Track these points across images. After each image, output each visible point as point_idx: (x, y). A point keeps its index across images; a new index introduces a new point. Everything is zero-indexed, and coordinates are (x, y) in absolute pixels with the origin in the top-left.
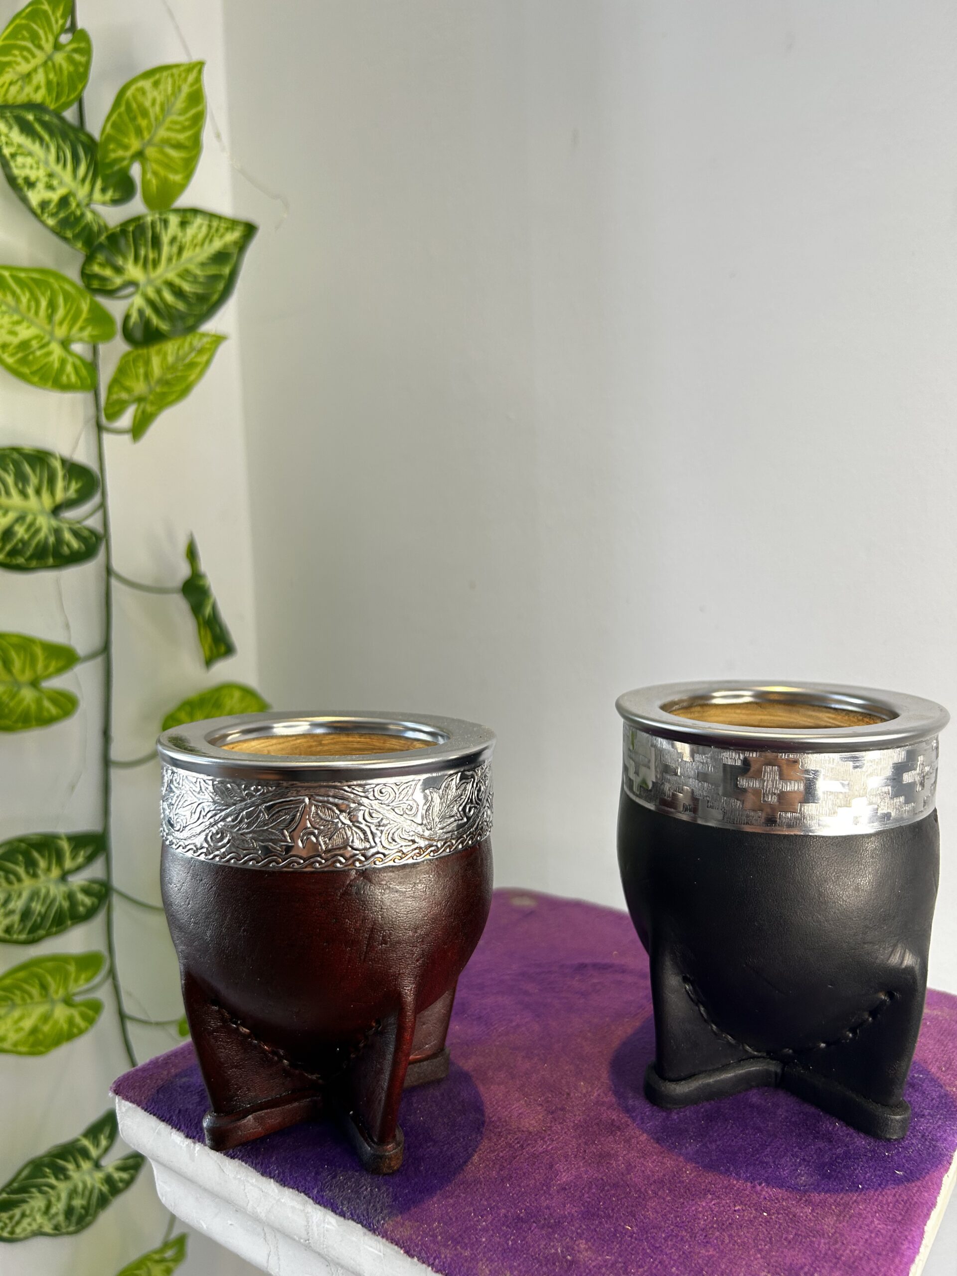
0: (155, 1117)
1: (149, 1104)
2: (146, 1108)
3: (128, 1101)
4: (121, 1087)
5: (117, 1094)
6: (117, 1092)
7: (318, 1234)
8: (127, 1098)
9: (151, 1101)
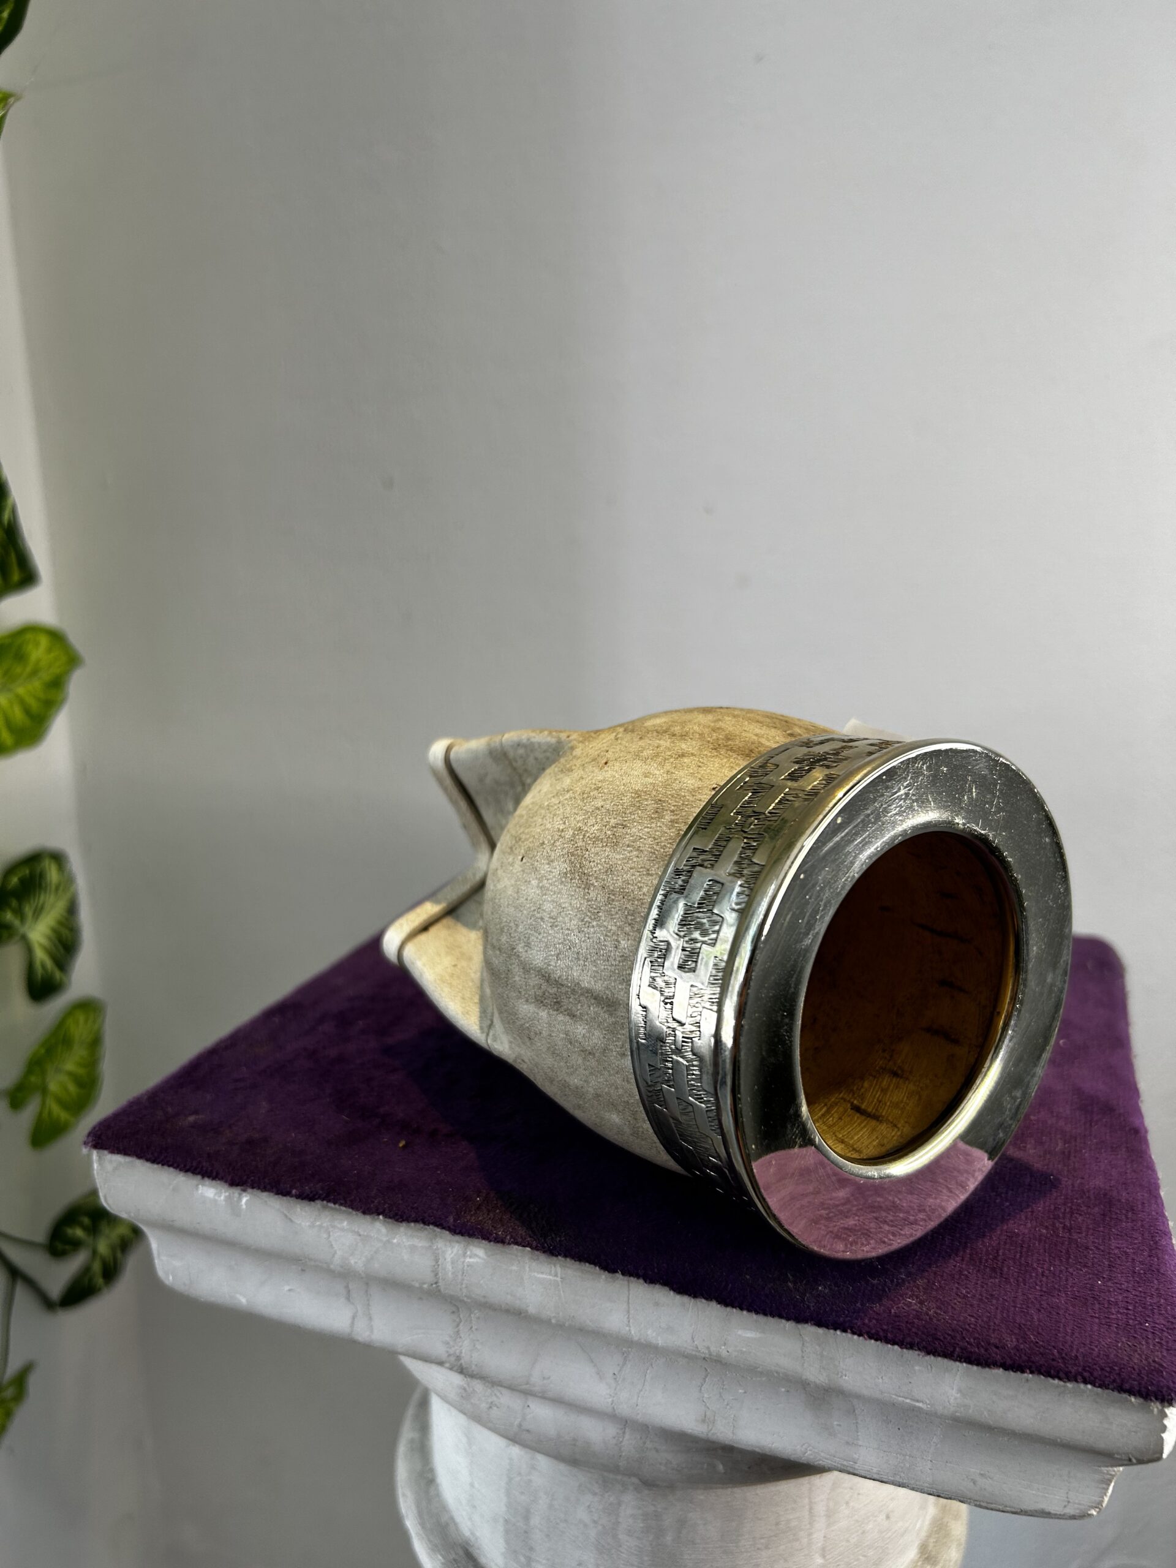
0: (171, 1169)
1: (155, 1154)
2: (153, 1159)
4: (103, 1141)
5: (95, 1147)
6: (97, 1145)
7: (453, 1273)
8: (114, 1150)
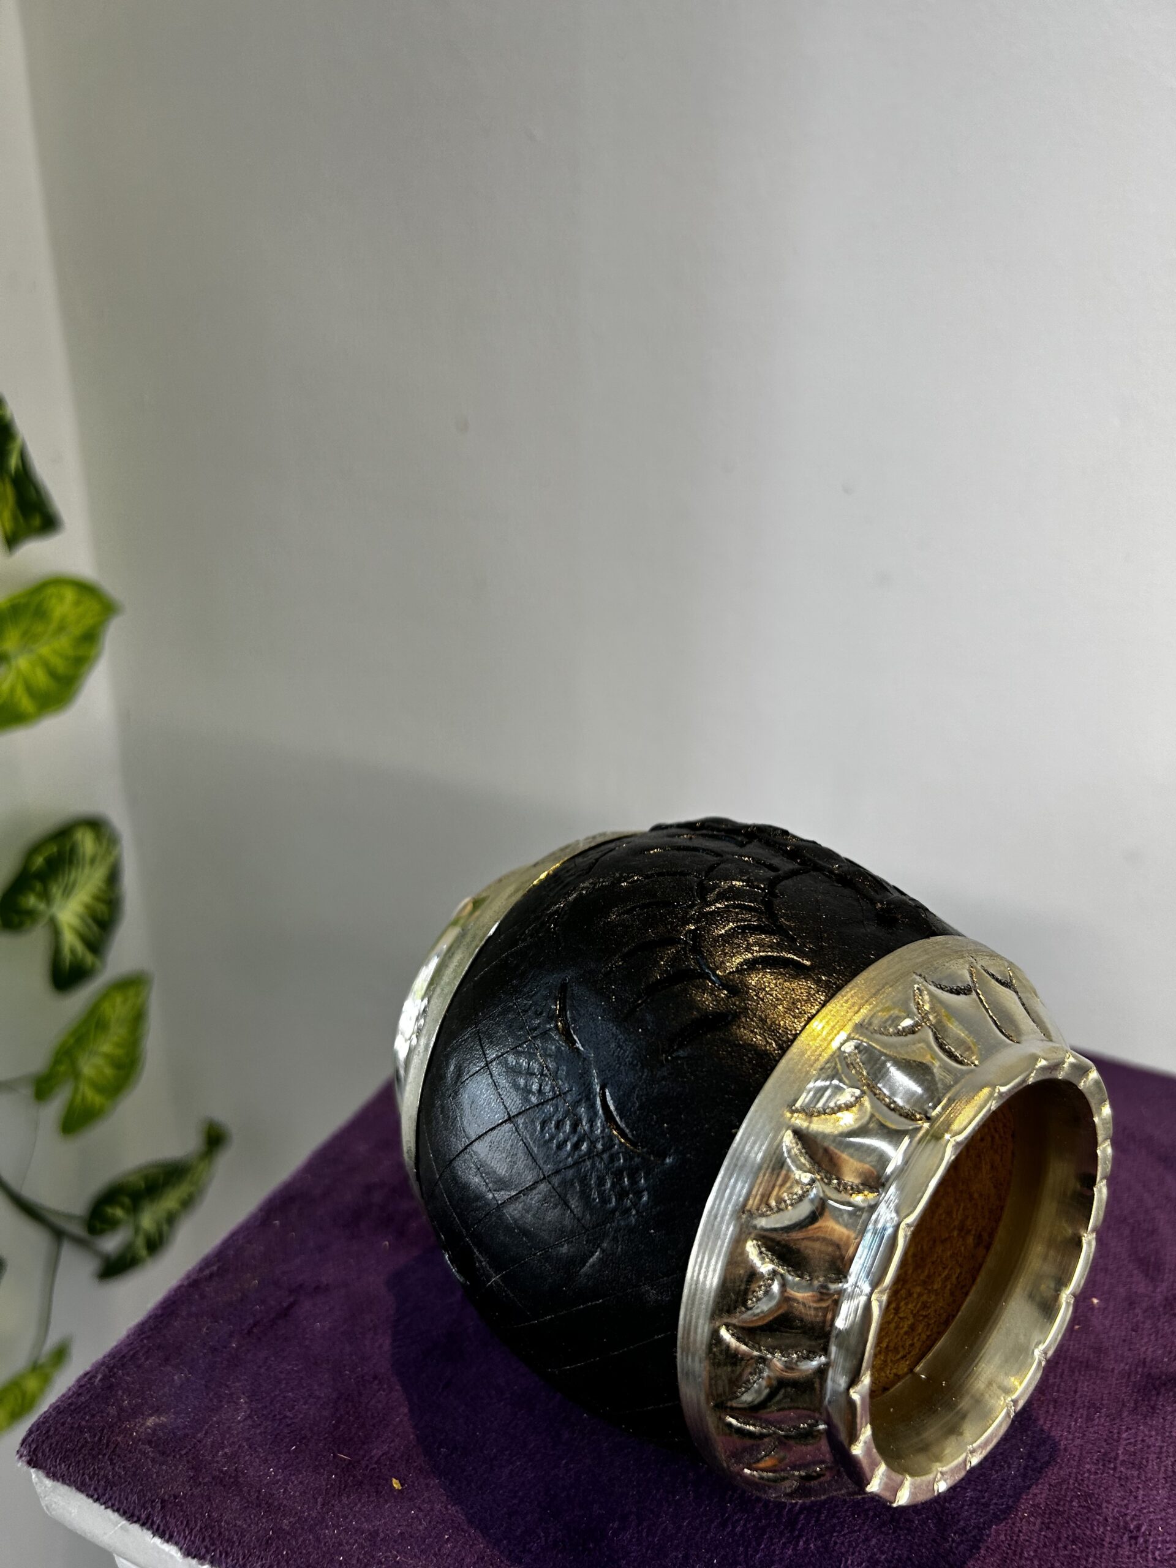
0: (116, 1514)
1: (100, 1491)
2: (96, 1496)
3: (58, 1481)
4: (40, 1455)
5: (33, 1467)
6: (33, 1463)
8: (53, 1475)
9: (102, 1483)
